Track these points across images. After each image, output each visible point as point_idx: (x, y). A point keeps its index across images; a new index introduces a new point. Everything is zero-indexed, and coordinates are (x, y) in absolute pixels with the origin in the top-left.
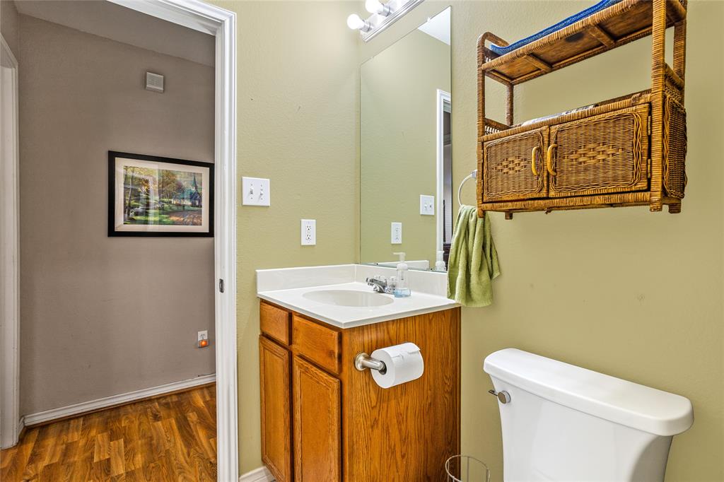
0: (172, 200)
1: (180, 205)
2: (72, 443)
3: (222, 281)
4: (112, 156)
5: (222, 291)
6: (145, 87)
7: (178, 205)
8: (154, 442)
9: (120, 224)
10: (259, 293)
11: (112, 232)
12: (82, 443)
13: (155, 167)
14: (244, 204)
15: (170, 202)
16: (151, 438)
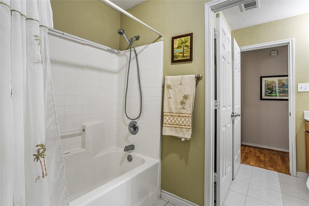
0: (281, 89)
1: (284, 90)
2: (251, 151)
3: (290, 113)
4: (261, 78)
5: (290, 116)
6: (271, 55)
7: (283, 90)
8: (273, 158)
9: (264, 97)
10: (305, 118)
11: (261, 99)
12: (253, 151)
13: (277, 78)
14: (298, 91)
15: (280, 89)
16: (272, 157)
